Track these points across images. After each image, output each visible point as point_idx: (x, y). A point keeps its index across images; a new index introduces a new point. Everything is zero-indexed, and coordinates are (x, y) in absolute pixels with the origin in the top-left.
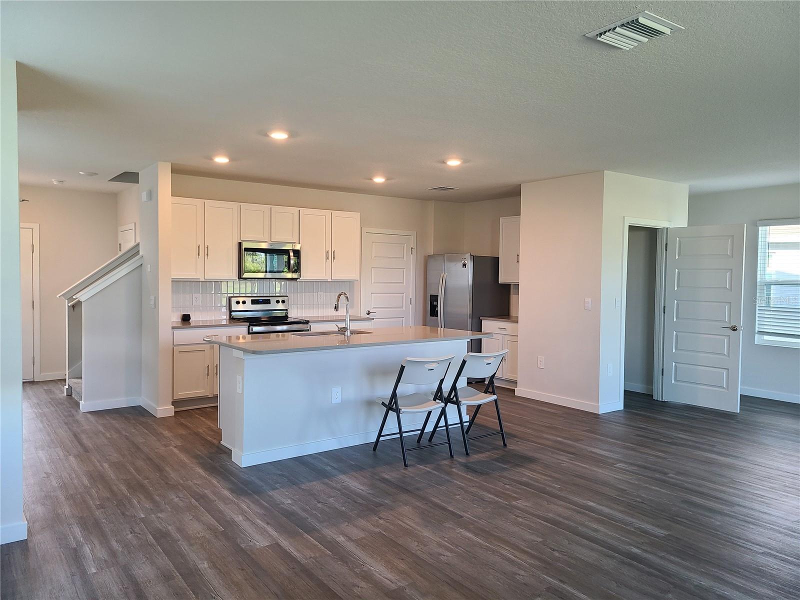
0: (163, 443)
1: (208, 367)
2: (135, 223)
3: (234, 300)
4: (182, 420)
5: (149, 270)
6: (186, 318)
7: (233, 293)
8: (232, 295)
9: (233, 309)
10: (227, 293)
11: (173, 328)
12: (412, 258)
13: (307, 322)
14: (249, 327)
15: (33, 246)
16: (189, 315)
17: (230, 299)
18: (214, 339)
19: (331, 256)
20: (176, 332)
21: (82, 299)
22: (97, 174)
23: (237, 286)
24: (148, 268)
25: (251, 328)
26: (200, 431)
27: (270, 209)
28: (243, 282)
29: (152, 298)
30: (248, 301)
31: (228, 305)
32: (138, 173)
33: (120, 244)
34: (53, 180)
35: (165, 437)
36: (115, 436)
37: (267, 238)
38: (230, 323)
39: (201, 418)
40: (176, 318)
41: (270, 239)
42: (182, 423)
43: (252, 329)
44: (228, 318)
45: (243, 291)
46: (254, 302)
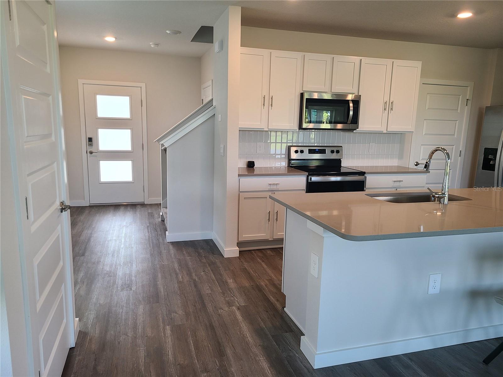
0: (227, 299)
1: (269, 213)
2: (212, 80)
3: (293, 149)
4: (246, 265)
5: (220, 120)
6: (251, 165)
7: (292, 143)
8: (291, 144)
9: (292, 158)
10: (287, 143)
11: (239, 175)
12: (467, 110)
13: (362, 173)
14: (308, 176)
15: (142, 101)
16: (254, 162)
17: (289, 148)
19: (389, 107)
20: (243, 179)
21: (166, 145)
22: (180, 32)
23: (295, 136)
24: (219, 117)
25: (309, 178)
26: (263, 284)
27: (332, 59)
28: (301, 132)
29: (222, 146)
30: (306, 150)
31: (287, 154)
32: (213, 27)
33: (202, 100)
34: (151, 43)
35: (229, 289)
36: (186, 278)
37: (327, 89)
38: (289, 171)
39: (263, 264)
40: (242, 164)
41: (330, 90)
42: (246, 269)
43: (311, 178)
44: (287, 166)
45: (301, 140)
46: (311, 152)
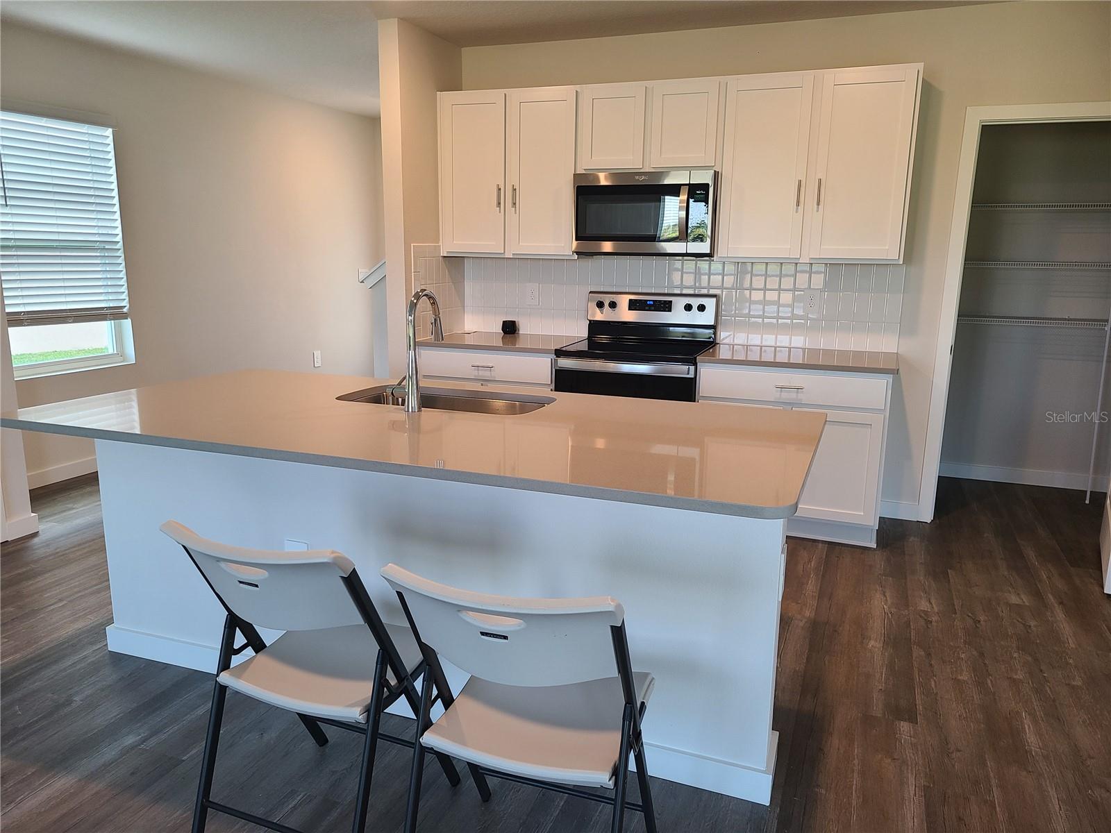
3: (592, 300)
6: (510, 328)
9: (590, 318)
14: (555, 356)
18: (485, 374)
37: (640, 162)
46: (633, 305)
